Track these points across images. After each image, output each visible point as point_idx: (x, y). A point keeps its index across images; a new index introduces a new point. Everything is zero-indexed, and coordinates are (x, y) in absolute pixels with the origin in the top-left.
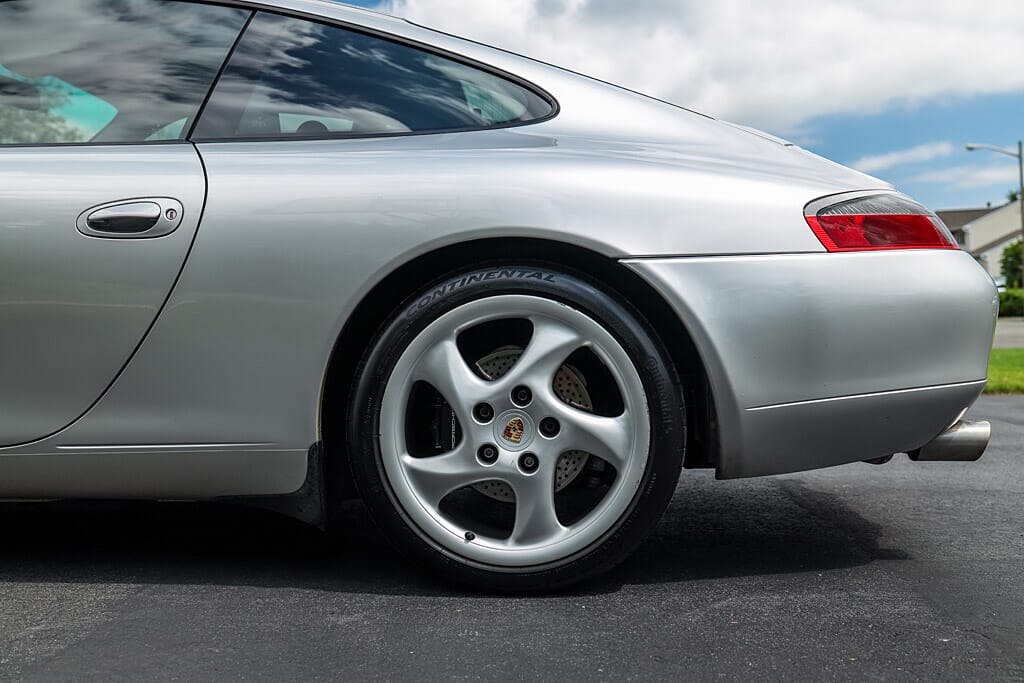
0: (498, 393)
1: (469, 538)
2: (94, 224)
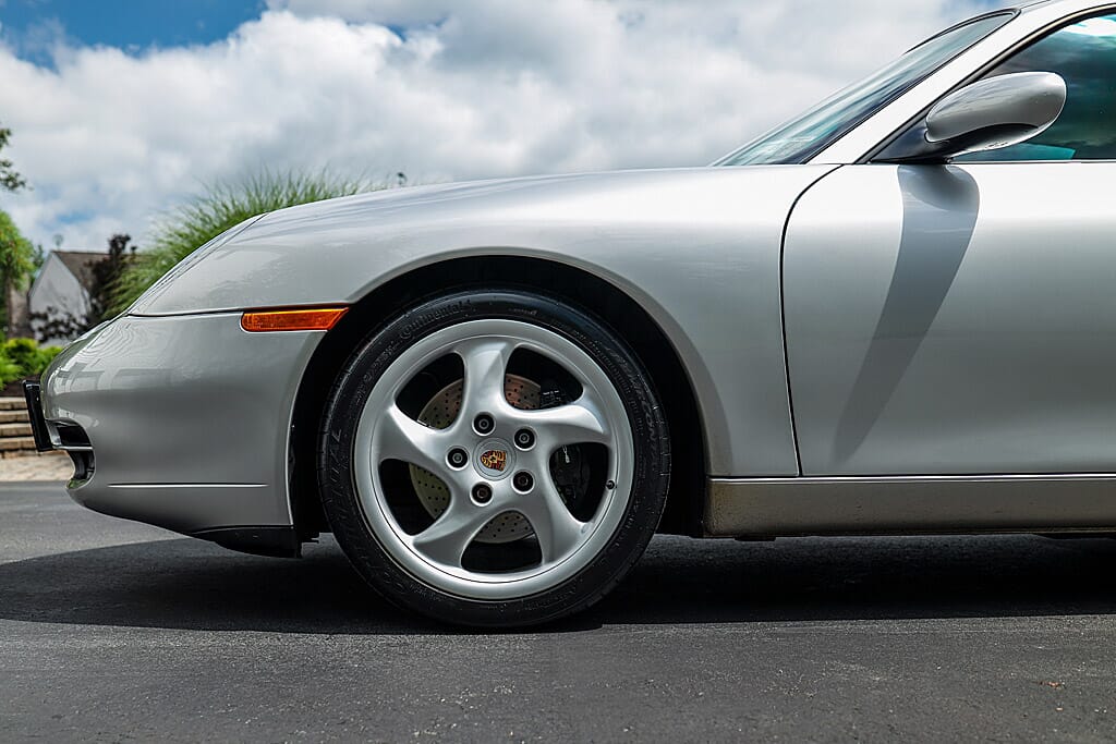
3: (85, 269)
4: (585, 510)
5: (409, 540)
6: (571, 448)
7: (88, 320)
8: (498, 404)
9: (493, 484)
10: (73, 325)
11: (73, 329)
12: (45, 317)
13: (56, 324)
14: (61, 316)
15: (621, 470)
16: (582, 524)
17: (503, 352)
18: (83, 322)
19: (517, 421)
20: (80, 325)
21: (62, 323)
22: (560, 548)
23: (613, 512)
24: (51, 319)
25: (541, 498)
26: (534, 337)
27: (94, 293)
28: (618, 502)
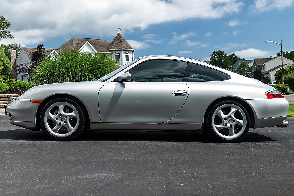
0: (227, 117)
1: (223, 136)
2: (174, 94)
3: (30, 54)
4: (73, 126)
5: (51, 129)
6: (72, 118)
7: (31, 67)
8: (63, 112)
9: (62, 123)
10: (27, 69)
11: (27, 70)
12: (19, 67)
13: (22, 68)
14: (24, 66)
15: (78, 121)
16: (73, 128)
17: (63, 106)
18: (30, 68)
19: (65, 115)
20: (29, 69)
21: (24, 68)
22: (70, 130)
23: (77, 127)
24: (21, 67)
25: (68, 124)
26: (67, 104)
27: (33, 60)
28: (77, 125)
